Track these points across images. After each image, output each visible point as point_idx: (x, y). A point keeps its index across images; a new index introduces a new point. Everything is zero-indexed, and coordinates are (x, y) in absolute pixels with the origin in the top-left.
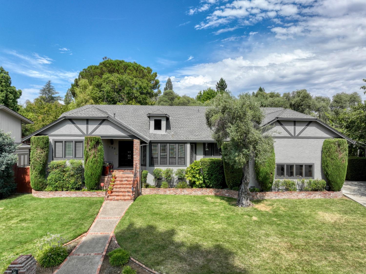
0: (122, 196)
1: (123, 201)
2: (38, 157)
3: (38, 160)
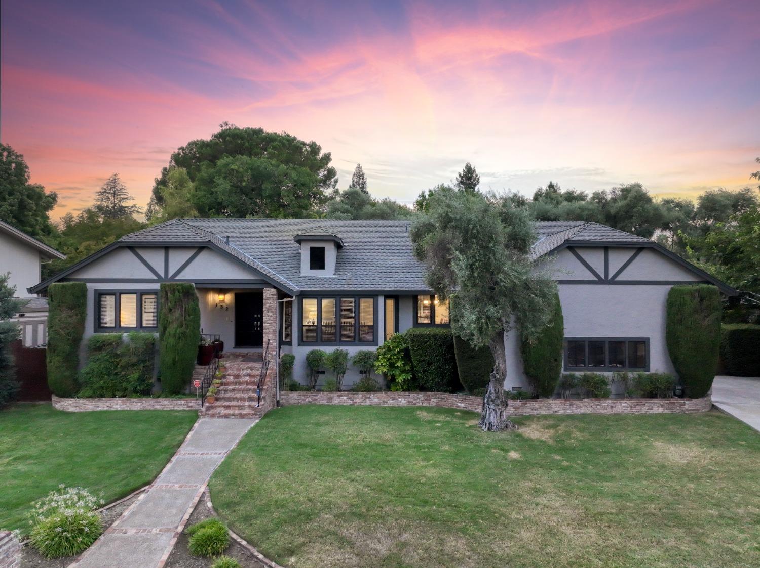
0: (237, 408)
1: (237, 418)
2: (63, 325)
3: (63, 333)
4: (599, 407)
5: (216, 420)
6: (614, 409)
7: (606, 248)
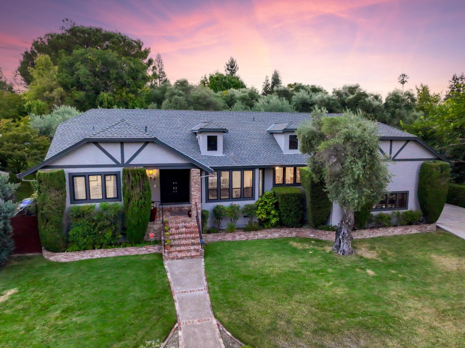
0: (186, 252)
1: (189, 258)
4: (386, 232)
5: (175, 261)
6: (394, 233)
7: (391, 140)
